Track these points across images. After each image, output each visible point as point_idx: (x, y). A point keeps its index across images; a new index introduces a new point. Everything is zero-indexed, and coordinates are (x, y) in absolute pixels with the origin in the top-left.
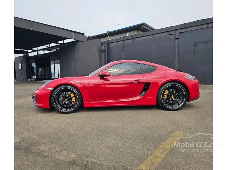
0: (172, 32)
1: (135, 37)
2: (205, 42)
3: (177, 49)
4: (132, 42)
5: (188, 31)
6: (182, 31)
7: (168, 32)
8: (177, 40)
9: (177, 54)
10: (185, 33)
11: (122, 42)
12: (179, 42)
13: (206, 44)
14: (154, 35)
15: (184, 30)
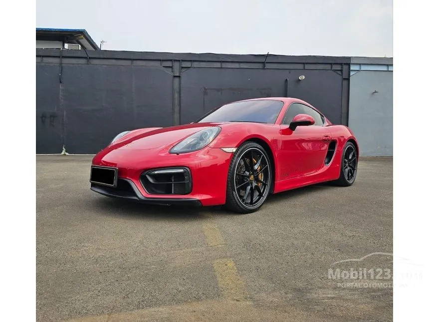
0: (169, 64)
1: (91, 56)
2: (218, 90)
3: (176, 95)
4: (82, 64)
5: (195, 68)
6: (185, 64)
7: (160, 60)
8: (177, 80)
9: (176, 102)
10: (189, 70)
11: (56, 60)
12: (180, 84)
13: (220, 93)
14: (135, 62)
15: (188, 64)
